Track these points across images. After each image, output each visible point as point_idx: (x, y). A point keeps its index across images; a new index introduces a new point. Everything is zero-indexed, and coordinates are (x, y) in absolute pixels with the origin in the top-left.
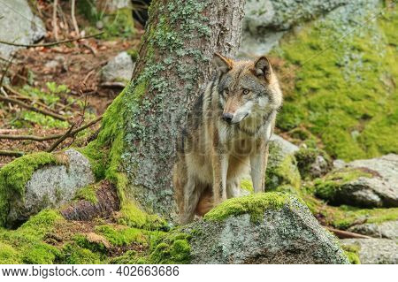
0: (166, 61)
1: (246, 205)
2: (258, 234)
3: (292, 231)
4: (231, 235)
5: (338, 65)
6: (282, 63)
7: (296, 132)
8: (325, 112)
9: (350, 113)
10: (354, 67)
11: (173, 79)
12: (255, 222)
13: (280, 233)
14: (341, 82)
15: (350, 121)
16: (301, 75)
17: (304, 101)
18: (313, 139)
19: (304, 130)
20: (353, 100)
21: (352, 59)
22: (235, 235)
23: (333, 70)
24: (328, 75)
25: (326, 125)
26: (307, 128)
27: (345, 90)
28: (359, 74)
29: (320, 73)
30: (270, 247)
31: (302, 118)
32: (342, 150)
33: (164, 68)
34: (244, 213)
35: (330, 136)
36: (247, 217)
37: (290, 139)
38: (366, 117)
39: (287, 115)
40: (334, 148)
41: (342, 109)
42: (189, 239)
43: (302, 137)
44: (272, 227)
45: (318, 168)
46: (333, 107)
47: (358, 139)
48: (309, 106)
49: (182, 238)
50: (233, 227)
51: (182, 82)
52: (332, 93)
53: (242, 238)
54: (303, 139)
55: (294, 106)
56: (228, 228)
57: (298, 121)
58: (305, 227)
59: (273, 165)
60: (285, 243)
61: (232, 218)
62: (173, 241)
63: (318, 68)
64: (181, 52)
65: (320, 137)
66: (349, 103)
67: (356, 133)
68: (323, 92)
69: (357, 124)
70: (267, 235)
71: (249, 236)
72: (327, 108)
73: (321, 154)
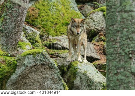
0: (9, 12)
1: (32, 52)
2: (34, 60)
3: (43, 59)
4: (28, 60)
5: (49, 10)
6: (35, 9)
7: (38, 27)
8: (46, 22)
9: (52, 23)
10: (54, 10)
11: (11, 16)
12: (34, 57)
13: (40, 60)
14: (50, 15)
15: (52, 25)
16: (40, 12)
17: (40, 19)
18: (43, 29)
19: (40, 27)
20: (53, 19)
21: (53, 8)
22: (29, 60)
23: (48, 11)
24: (47, 12)
25: (46, 26)
26: (41, 26)
27: (51, 17)
28: (55, 12)
29: (45, 12)
30: (38, 63)
31: (40, 24)
32: (50, 32)
33: (9, 13)
34: (31, 54)
35: (47, 28)
36: (32, 55)
37: (37, 29)
38: (56, 24)
39: (36, 22)
40: (48, 32)
41: (50, 21)
42: (16, 61)
43: (40, 28)
44: (38, 58)
45: (45, 38)
46: (48, 21)
47: (54, 29)
48: (42, 20)
49: (15, 60)
50: (28, 58)
51: (13, 17)
52: (48, 17)
53: (30, 61)
54: (40, 29)
55: (38, 20)
56: (27, 58)
57: (39, 24)
58: (47, 58)
59: (34, 38)
60: (41, 62)
61: (28, 56)
62: (12, 61)
63: (44, 10)
64: (13, 9)
65: (44, 29)
66: (52, 20)
67: (54, 28)
68: (45, 17)
69: (54, 25)
70: (37, 60)
71: (32, 60)
72: (46, 21)
73: (46, 34)
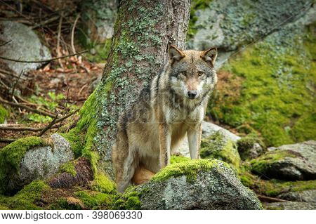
0: (127, 64)
1: (183, 168)
2: (192, 191)
3: (220, 188)
4: (172, 192)
5: (274, 77)
6: (230, 76)
7: (242, 128)
8: (264, 113)
9: (283, 113)
10: (286, 77)
11: (133, 78)
12: (190, 182)
13: (210, 190)
14: (276, 90)
15: (283, 119)
16: (245, 85)
17: (248, 104)
18: (255, 133)
19: (248, 126)
20: (286, 103)
21: (284, 72)
22: (175, 192)
23: (269, 80)
24: (266, 84)
25: (265, 122)
26: (250, 125)
27: (279, 96)
28: (290, 83)
29: (260, 83)
30: (203, 201)
31: (246, 118)
32: (278, 141)
33: (125, 70)
34: (182, 175)
35: (268, 130)
36: (184, 178)
37: (238, 134)
38: (295, 116)
39: (235, 115)
40: (271, 140)
41: (277, 110)
42: (140, 196)
43: (247, 131)
44: (203, 186)
45: (255, 152)
46: (270, 109)
47: (290, 132)
48: (252, 108)
49: (134, 195)
50: (174, 186)
51: (140, 81)
52: (269, 98)
53: (180, 194)
54: (247, 133)
55: (240, 108)
56: (169, 186)
57: (243, 120)
58: (229, 185)
59: (218, 149)
60: (214, 197)
61: (172, 179)
62: (127, 198)
63: (258, 78)
64: (139, 58)
65: (260, 132)
66: (282, 105)
67: (288, 128)
68: (262, 97)
69: (288, 121)
70: (199, 191)
71: (186, 193)
72: (266, 109)
73: (258, 142)
